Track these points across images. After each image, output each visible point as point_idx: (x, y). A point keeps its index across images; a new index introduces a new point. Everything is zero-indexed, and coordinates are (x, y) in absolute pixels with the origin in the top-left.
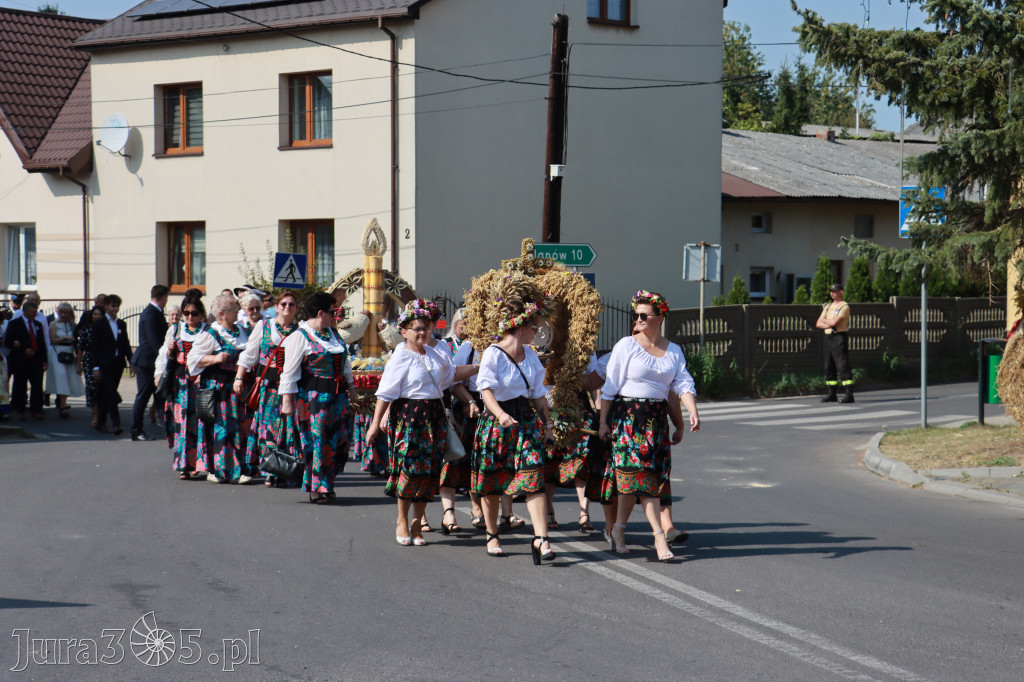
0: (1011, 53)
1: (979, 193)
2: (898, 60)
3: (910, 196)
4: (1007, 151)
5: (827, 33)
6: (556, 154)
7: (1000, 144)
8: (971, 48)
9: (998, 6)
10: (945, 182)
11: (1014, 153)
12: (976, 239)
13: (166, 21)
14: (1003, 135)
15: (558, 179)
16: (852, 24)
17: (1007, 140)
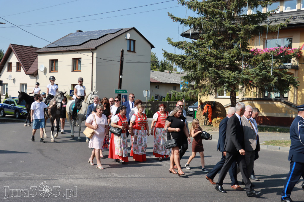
0: (199, 60)
1: (193, 83)
2: (180, 60)
3: (182, 83)
4: (198, 76)
5: (168, 55)
6: (121, 73)
7: (197, 75)
8: (192, 58)
9: (197, 51)
10: (188, 81)
11: (199, 76)
12: (193, 91)
13: (52, 48)
14: (197, 73)
15: (121, 78)
16: (172, 53)
17: (198, 74)
